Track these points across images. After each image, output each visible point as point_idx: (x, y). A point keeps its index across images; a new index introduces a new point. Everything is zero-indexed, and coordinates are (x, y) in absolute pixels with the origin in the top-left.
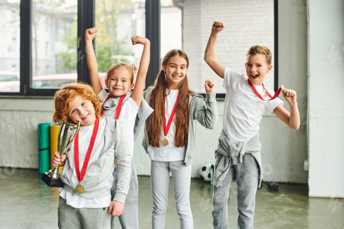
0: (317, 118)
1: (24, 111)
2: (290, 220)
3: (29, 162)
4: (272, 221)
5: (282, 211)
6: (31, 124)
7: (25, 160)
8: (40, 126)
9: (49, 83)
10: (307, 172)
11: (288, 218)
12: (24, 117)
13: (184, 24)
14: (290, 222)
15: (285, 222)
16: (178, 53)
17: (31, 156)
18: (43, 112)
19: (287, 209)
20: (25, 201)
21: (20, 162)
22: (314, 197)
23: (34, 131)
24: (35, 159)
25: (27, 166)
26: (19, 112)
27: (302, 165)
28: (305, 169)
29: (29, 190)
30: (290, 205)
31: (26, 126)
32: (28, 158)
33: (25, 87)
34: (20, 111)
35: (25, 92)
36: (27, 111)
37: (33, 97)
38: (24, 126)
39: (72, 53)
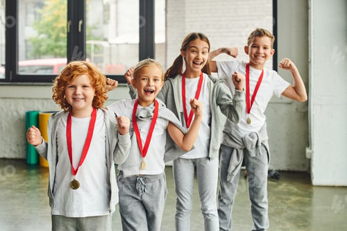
0: (321, 105)
1: (10, 98)
2: (300, 210)
3: (15, 152)
4: (282, 212)
5: (289, 201)
6: (17, 112)
7: (11, 150)
8: (28, 114)
9: (27, 68)
10: (310, 160)
11: (297, 208)
12: (10, 105)
13: (168, 9)
14: (301, 213)
15: (296, 213)
16: (199, 37)
17: (18, 145)
18: (30, 99)
19: (294, 199)
20: (18, 194)
21: (5, 152)
22: (319, 186)
23: (20, 119)
24: (22, 149)
25: (13, 156)
26: (4, 100)
27: (304, 153)
28: (308, 156)
29: (20, 182)
30: (296, 194)
31: (12, 114)
32: (14, 148)
33: (11, 73)
34: (5, 98)
35: (11, 78)
36: (13, 98)
37: (20, 83)
38: (10, 114)
39: (42, 38)
